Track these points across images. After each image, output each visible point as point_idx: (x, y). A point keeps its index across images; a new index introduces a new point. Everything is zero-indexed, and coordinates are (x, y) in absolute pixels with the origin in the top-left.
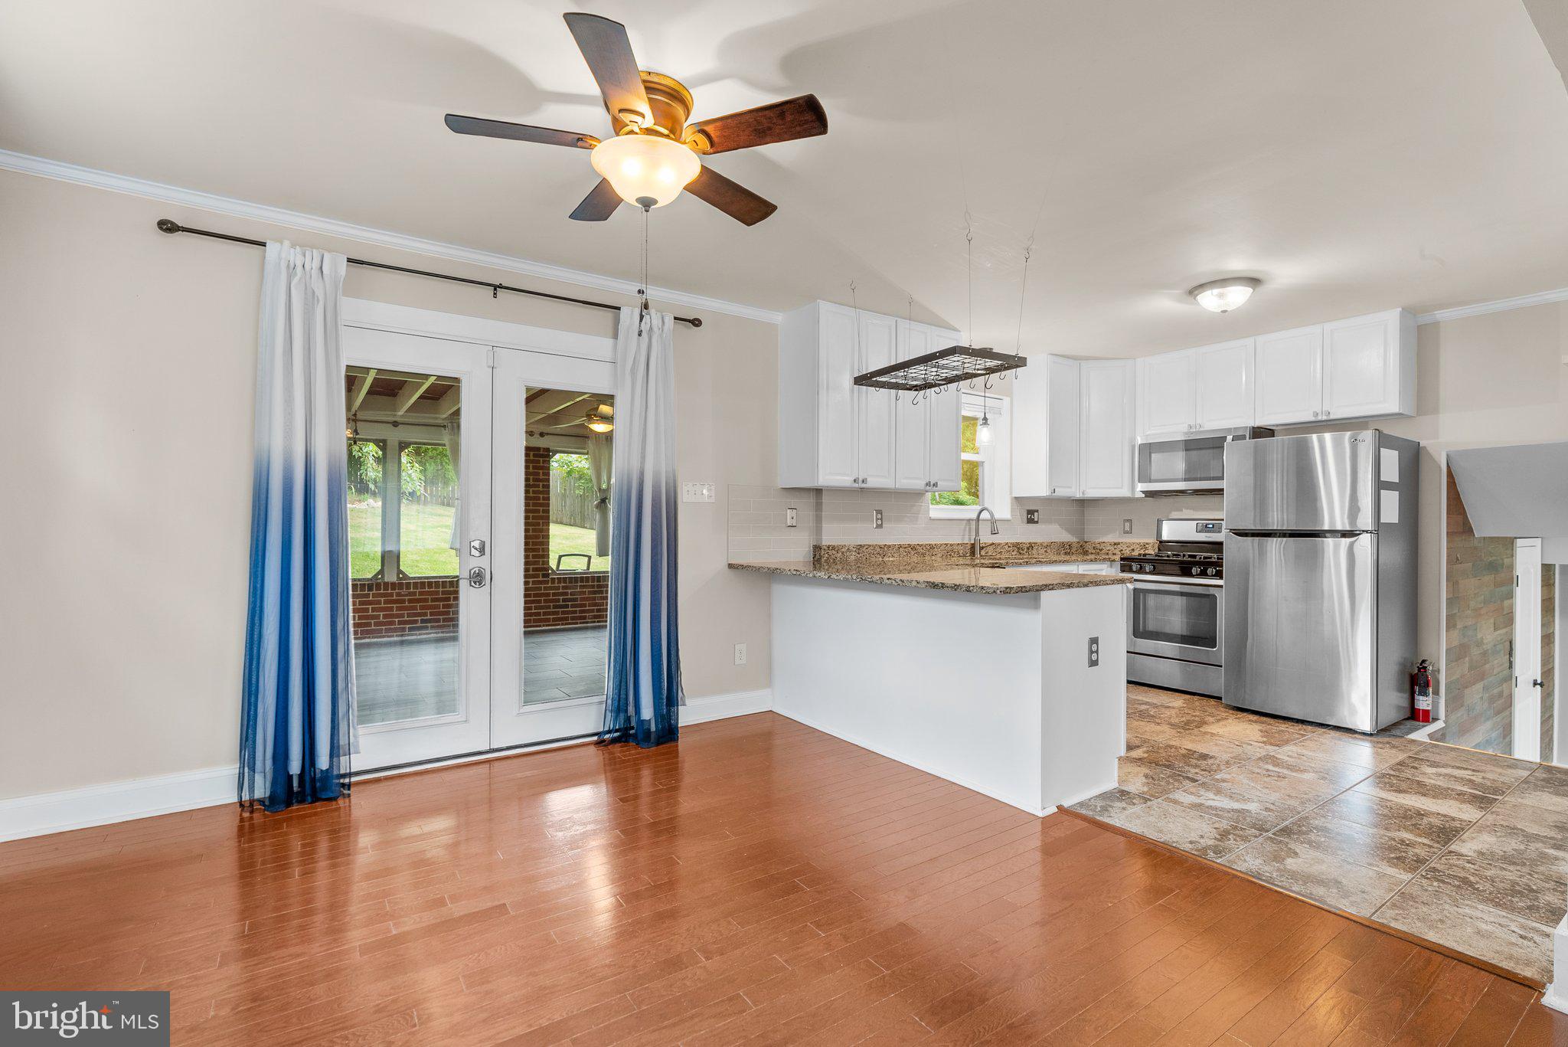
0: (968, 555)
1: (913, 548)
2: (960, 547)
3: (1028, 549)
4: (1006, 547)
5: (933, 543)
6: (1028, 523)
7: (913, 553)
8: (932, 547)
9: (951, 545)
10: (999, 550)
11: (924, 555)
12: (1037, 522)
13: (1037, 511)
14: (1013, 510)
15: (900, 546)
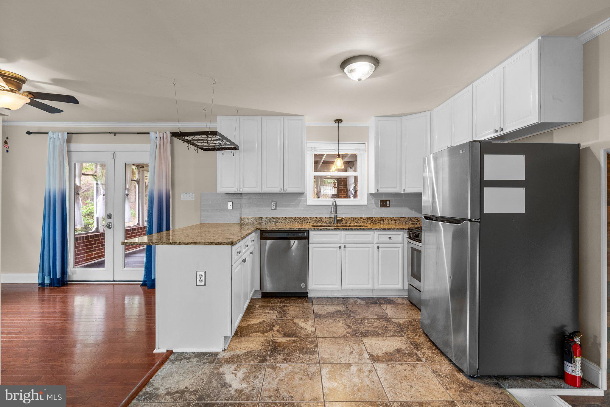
0: (332, 223)
1: (295, 219)
2: (327, 219)
3: (380, 221)
4: (362, 220)
5: (308, 217)
6: (381, 206)
7: (294, 221)
8: (307, 219)
9: (320, 218)
10: (356, 221)
11: (302, 223)
12: (389, 206)
13: (389, 201)
14: (368, 200)
15: (286, 218)
